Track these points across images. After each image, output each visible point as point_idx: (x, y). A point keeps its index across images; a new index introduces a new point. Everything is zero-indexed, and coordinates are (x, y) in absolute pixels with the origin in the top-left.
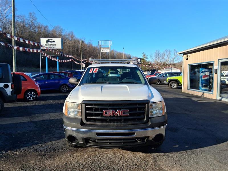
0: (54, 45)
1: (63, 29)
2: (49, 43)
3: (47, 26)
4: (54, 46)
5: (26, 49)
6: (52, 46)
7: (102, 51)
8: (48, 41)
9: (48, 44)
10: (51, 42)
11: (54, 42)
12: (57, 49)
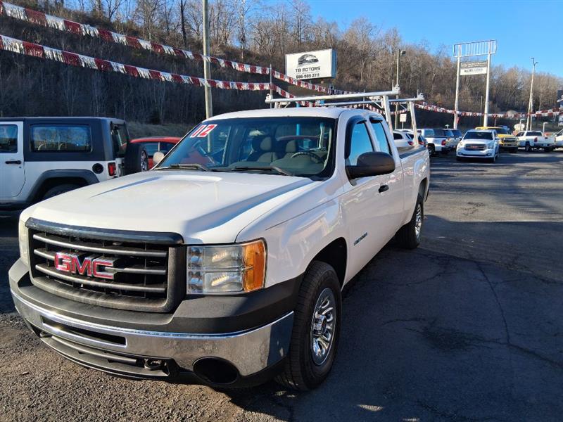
0: (315, 68)
1: (373, 25)
2: (306, 66)
3: (335, 24)
4: (315, 72)
5: (232, 84)
6: (309, 72)
7: (463, 73)
8: (302, 61)
9: (301, 68)
10: (310, 62)
11: (316, 61)
12: (322, 79)
